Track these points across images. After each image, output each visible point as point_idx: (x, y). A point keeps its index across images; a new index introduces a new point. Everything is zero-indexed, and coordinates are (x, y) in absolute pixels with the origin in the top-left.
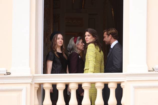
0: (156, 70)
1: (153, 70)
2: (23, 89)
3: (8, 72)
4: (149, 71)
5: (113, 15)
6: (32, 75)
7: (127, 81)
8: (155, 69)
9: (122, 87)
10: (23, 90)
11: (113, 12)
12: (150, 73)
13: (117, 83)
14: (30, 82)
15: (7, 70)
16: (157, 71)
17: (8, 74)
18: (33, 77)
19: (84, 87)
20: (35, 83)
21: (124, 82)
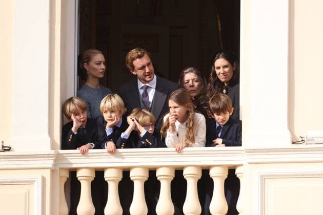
0: (308, 140)
1: (302, 141)
2: (35, 181)
3: (4, 145)
4: (293, 143)
5: (220, 29)
6: (54, 151)
7: (249, 163)
8: (305, 138)
9: (237, 176)
10: (36, 183)
11: (219, 21)
12: (295, 146)
13: (229, 167)
14: (51, 166)
15: (3, 142)
16: (309, 142)
17: (5, 150)
18: (57, 157)
19: (160, 176)
20: (60, 168)
21: (242, 165)
